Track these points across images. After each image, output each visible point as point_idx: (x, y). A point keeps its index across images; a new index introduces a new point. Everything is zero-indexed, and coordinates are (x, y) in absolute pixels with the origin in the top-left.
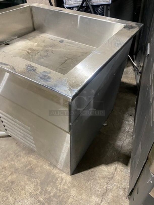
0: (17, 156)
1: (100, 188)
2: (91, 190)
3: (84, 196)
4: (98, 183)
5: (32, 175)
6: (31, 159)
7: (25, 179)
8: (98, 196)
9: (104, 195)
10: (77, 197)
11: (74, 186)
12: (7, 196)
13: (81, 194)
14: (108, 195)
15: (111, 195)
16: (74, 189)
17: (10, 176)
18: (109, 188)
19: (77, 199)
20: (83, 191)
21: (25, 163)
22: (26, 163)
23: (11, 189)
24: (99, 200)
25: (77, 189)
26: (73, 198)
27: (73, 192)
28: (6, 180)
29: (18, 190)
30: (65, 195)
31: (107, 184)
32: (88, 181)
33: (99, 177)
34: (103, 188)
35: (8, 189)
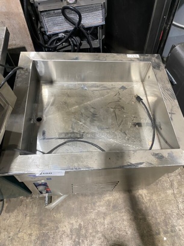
0: (94, 204)
1: (167, 184)
2: (163, 189)
3: (163, 195)
4: (163, 181)
5: (120, 208)
6: (106, 199)
7: (118, 214)
8: (169, 189)
9: (172, 185)
10: (159, 199)
11: (152, 194)
12: (117, 233)
13: (160, 195)
14: (174, 184)
15: (176, 183)
16: (154, 195)
17: (104, 221)
18: (171, 180)
19: (160, 200)
20: (159, 193)
21: (106, 204)
22: (107, 203)
23: (115, 227)
24: (172, 191)
25: (156, 194)
26: (158, 201)
27: (155, 197)
28: (104, 226)
29: (121, 224)
30: (151, 203)
31: (169, 178)
32: (157, 184)
34: (168, 182)
35: (113, 229)
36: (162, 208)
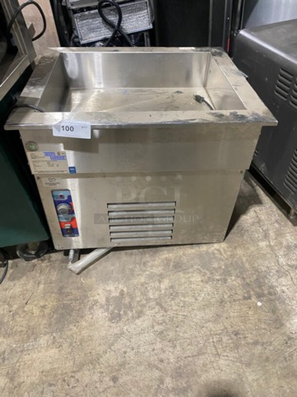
0: (144, 264)
1: (258, 234)
2: (253, 240)
3: (252, 249)
4: (253, 231)
5: (185, 268)
6: (164, 257)
7: (182, 275)
8: (262, 240)
9: (266, 236)
10: (247, 253)
11: (235, 248)
12: (181, 300)
13: (248, 249)
14: (269, 234)
15: (272, 233)
16: (238, 249)
17: (160, 285)
18: (264, 229)
19: (249, 254)
20: (247, 246)
21: (162, 263)
22: (164, 263)
23: (177, 293)
24: (266, 242)
25: (241, 248)
26: (245, 256)
27: (240, 252)
28: (160, 291)
29: (186, 288)
30: (235, 259)
31: (260, 227)
32: (242, 235)
33: (248, 227)
34: (260, 232)
35: (174, 295)
36: (252, 265)
